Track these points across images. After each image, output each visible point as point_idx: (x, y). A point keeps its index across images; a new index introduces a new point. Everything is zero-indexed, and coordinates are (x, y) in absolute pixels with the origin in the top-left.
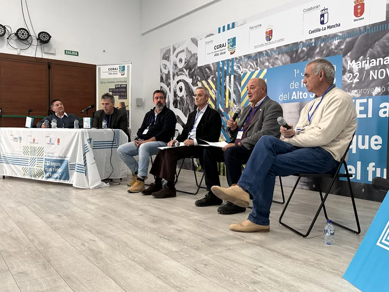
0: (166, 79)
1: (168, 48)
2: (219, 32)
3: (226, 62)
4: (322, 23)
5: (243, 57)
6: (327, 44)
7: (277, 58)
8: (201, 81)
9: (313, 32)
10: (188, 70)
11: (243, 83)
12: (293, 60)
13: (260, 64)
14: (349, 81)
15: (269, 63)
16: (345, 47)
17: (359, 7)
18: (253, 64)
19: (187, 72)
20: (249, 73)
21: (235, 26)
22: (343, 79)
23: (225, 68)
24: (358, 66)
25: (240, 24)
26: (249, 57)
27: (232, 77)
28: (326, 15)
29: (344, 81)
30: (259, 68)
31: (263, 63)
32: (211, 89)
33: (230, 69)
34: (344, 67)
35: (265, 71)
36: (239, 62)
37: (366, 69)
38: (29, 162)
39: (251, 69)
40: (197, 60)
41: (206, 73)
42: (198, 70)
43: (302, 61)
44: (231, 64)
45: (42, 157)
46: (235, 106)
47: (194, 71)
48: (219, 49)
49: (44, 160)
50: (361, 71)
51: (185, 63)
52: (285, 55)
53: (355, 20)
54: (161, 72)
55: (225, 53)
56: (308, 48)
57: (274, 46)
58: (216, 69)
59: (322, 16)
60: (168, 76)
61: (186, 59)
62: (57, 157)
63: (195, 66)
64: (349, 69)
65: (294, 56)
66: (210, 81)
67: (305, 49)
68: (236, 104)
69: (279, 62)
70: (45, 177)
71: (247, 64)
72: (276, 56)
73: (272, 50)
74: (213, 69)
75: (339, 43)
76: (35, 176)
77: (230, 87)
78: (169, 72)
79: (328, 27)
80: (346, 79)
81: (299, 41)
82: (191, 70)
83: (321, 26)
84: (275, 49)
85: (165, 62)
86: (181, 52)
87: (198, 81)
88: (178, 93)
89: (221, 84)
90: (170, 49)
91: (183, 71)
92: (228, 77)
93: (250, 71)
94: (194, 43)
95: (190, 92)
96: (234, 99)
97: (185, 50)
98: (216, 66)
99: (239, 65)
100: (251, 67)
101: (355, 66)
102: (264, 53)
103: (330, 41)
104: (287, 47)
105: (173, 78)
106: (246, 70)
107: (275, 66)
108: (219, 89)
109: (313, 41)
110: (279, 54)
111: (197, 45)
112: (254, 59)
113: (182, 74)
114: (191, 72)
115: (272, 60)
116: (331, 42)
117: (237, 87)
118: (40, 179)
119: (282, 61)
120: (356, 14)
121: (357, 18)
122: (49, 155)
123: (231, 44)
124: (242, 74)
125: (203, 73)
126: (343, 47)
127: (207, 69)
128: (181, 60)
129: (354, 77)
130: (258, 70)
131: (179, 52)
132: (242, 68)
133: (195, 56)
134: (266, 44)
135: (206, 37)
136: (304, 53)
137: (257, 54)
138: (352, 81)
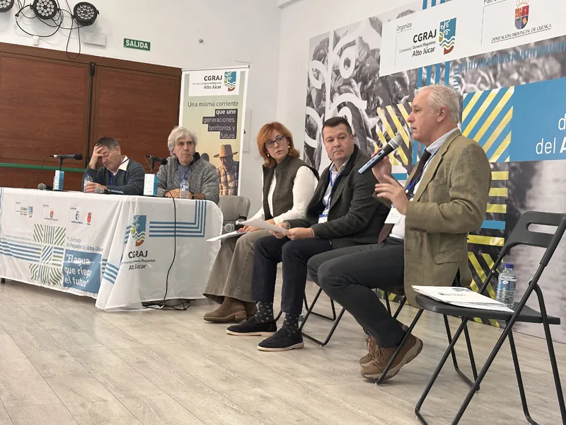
0: (316, 99)
1: (324, 38)
2: (425, 7)
3: (434, 69)
5: (468, 60)
7: (535, 66)
8: (384, 107)
10: (360, 84)
13: (501, 76)
15: (520, 74)
18: (489, 76)
19: (357, 87)
20: (479, 94)
23: (434, 81)
26: (479, 59)
30: (498, 84)
31: (507, 74)
32: (403, 122)
35: (511, 91)
36: (459, 71)
38: (41, 255)
39: (482, 86)
40: (379, 62)
41: (395, 90)
42: (380, 85)
44: (443, 75)
45: (62, 247)
47: (373, 84)
48: (423, 42)
49: (64, 252)
51: (356, 67)
52: (550, 58)
54: (309, 85)
55: (433, 50)
58: (414, 83)
60: (321, 93)
61: (357, 60)
63: (374, 75)
66: (401, 106)
69: (539, 73)
71: (476, 75)
72: (534, 61)
73: (526, 47)
74: (408, 83)
78: (323, 85)
82: (367, 83)
84: (532, 45)
85: (318, 64)
86: (349, 45)
87: (379, 106)
90: (327, 41)
91: (350, 84)
93: (481, 89)
94: (374, 27)
97: (357, 42)
98: (414, 78)
99: (460, 76)
100: (484, 81)
102: (511, 53)
104: (556, 42)
105: (332, 99)
106: (472, 88)
107: (531, 82)
110: (539, 56)
111: (380, 33)
112: (491, 65)
113: (348, 91)
114: (366, 87)
115: (524, 69)
119: (544, 72)
123: (447, 31)
124: (465, 95)
125: (388, 89)
127: (396, 83)
128: (347, 63)
130: (496, 87)
131: (346, 46)
132: (466, 82)
133: (374, 55)
134: (515, 34)
135: (398, 17)
137: (495, 56)
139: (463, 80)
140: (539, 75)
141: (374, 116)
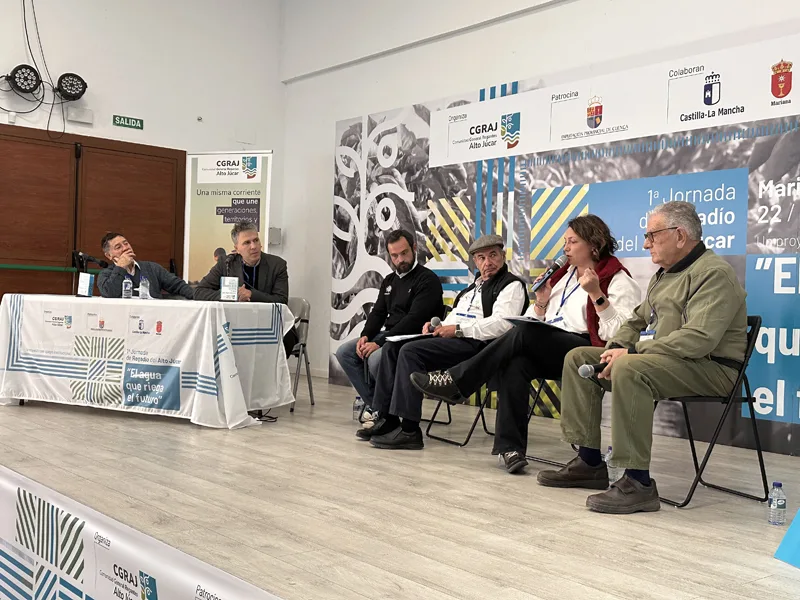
0: (347, 189)
1: (356, 122)
2: (482, 98)
3: (497, 163)
4: (708, 101)
5: (536, 156)
6: (718, 144)
7: (612, 165)
8: (436, 200)
9: (689, 118)
10: (405, 174)
11: (535, 210)
12: (645, 171)
13: (573, 174)
14: (761, 222)
15: (595, 172)
16: (754, 152)
17: (782, 78)
18: (560, 173)
19: (401, 178)
20: (549, 191)
21: (519, 91)
22: (749, 217)
23: (495, 175)
24: (780, 193)
25: (529, 86)
26: (549, 156)
27: (511, 195)
28: (715, 88)
29: (751, 220)
30: (571, 181)
31: (581, 172)
32: (461, 217)
33: (506, 179)
34: (751, 193)
35: (586, 188)
36: (526, 166)
37: (795, 199)
38: (88, 371)
39: (553, 182)
40: (428, 152)
41: (450, 183)
42: (431, 176)
43: (664, 173)
44: (507, 169)
45: (121, 360)
46: (517, 257)
47: (421, 175)
48: (481, 134)
49: (124, 366)
50: (785, 202)
51: (399, 157)
52: (628, 158)
53: (773, 104)
54: (337, 173)
55: (494, 143)
56: (678, 148)
57: (607, 139)
58: (472, 177)
59: (708, 88)
60: (354, 183)
61: (400, 149)
62: (154, 361)
63: (423, 166)
64: (760, 197)
65: (649, 162)
66: (457, 200)
67: (671, 150)
68: (519, 254)
69: (617, 172)
70: (123, 403)
71: (545, 172)
72: (610, 160)
73: (601, 146)
74: (466, 176)
75: (741, 144)
76: (100, 401)
77: (506, 216)
78: (357, 174)
79: (721, 111)
80: (757, 217)
81: (659, 134)
82: (413, 174)
83: (705, 109)
84: (608, 145)
85: (348, 151)
86: (389, 132)
87: (429, 198)
88: (379, 220)
89: (484, 208)
90: (360, 125)
91: (392, 174)
92: (500, 195)
93: (552, 186)
94: (421, 116)
95: (409, 221)
96: (514, 242)
97: (399, 130)
98: (473, 170)
99: (528, 172)
100: (555, 177)
101: (773, 192)
102: (584, 151)
103: (723, 140)
104: (634, 144)
105: (368, 189)
106: (542, 184)
107: (608, 180)
108: (479, 219)
109: (689, 136)
110: (615, 156)
111: (428, 120)
112: (562, 162)
113: (391, 182)
114: (412, 178)
115: (600, 168)
116: (726, 142)
117: (523, 218)
118: (111, 407)
119: (622, 172)
120: (776, 91)
121: (779, 100)
122: (137, 356)
123: (510, 126)
124: (534, 192)
125: (440, 181)
126: (749, 153)
127: (451, 175)
128: (387, 151)
129: (772, 214)
130: (569, 184)
131: (385, 133)
132: (535, 178)
133: (422, 144)
134: (587, 133)
135: (450, 107)
136: (670, 159)
137: (567, 153)
138: (767, 221)
139: (531, 176)
140: (616, 174)
141: (424, 209)
